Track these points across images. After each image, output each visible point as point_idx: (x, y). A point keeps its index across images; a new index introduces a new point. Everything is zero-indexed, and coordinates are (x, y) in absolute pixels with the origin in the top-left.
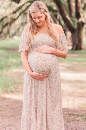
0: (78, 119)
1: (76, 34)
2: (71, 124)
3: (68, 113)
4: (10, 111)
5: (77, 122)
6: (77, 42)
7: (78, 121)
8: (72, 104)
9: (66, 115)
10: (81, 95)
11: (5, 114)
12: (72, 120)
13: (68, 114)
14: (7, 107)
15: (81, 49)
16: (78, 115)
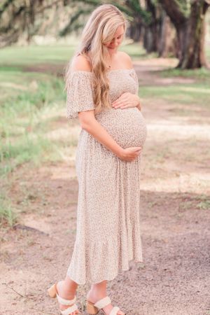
0: (200, 205)
1: (189, 30)
2: (187, 214)
3: (179, 196)
4: (66, 196)
5: (197, 211)
6: (191, 50)
7: (199, 208)
8: (185, 182)
9: (176, 201)
10: (204, 165)
11: (58, 202)
12: (188, 209)
13: (179, 198)
14: (59, 189)
15: (199, 66)
16: (199, 199)
